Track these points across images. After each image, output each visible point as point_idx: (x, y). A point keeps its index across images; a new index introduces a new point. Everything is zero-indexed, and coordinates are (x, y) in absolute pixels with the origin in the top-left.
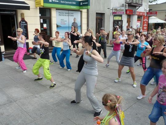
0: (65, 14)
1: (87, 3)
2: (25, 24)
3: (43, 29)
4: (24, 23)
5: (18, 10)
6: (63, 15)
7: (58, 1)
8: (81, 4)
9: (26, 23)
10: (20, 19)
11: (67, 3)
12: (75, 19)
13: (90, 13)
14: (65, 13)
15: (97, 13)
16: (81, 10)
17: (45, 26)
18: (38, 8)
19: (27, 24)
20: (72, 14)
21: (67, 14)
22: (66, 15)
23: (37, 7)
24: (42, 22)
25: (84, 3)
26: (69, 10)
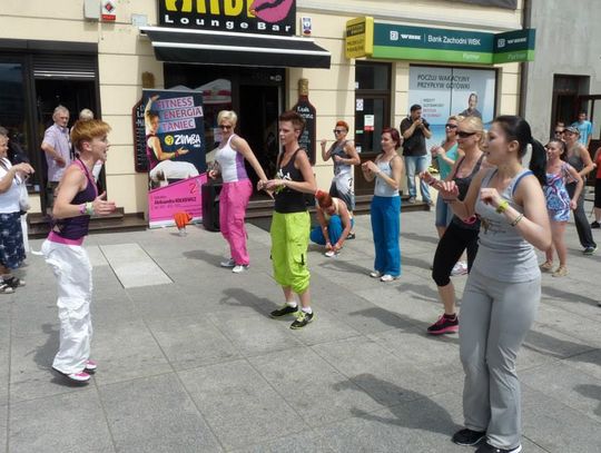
0: (438, 81)
1: (524, 40)
2: (308, 116)
3: (361, 132)
4: (306, 113)
5: (291, 68)
6: (433, 85)
7: (418, 38)
8: (501, 44)
9: (313, 111)
10: (293, 100)
11: (449, 41)
12: (473, 98)
13: (530, 76)
14: (441, 78)
15: (557, 77)
16: (496, 66)
17: (369, 121)
18: (353, 61)
19: (315, 116)
20: (464, 78)
21: (446, 82)
22: (442, 86)
23: (348, 60)
24: (360, 108)
25: (510, 42)
26: (452, 67)
